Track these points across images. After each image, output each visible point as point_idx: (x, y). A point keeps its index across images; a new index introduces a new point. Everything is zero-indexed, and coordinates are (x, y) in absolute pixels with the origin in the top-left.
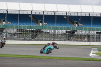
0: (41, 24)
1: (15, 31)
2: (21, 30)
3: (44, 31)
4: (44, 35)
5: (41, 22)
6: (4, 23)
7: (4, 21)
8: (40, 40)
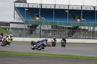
0: (78, 20)
1: (50, 27)
2: (57, 27)
3: (82, 28)
4: (82, 33)
5: (79, 18)
6: (37, 18)
7: (38, 16)
8: (78, 38)
